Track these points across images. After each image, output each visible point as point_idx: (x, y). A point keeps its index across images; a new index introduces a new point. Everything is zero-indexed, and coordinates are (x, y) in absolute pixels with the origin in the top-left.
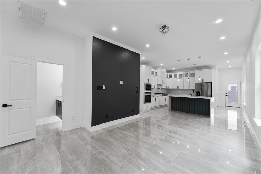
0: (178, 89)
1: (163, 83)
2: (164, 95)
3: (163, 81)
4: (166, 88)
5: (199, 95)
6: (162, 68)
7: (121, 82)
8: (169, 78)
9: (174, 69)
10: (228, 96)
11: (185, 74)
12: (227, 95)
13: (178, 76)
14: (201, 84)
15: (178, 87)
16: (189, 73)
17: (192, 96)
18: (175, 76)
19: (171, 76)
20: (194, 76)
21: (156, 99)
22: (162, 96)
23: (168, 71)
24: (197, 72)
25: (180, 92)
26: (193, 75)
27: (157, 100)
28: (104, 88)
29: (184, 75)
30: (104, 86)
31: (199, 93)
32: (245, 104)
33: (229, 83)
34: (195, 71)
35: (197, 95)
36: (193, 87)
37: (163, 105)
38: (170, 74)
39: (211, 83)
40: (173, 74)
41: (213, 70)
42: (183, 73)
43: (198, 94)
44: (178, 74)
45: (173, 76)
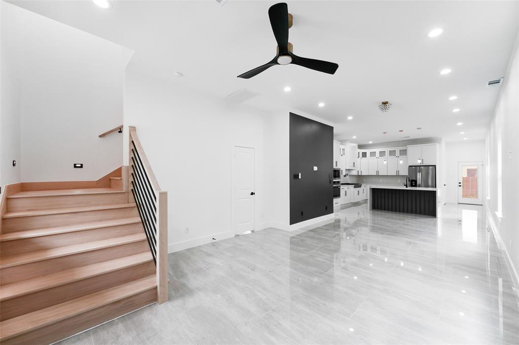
0: (378, 176)
1: (354, 166)
2: (357, 185)
3: (354, 163)
4: (357, 174)
5: (416, 186)
6: (353, 141)
7: (315, 168)
8: (363, 157)
9: (370, 142)
10: (461, 187)
11: (390, 151)
12: (460, 184)
13: (378, 154)
14: (418, 167)
15: (378, 172)
16: (398, 150)
17: (407, 187)
18: (373, 154)
19: (364, 155)
20: (406, 155)
21: (346, 192)
22: (355, 187)
23: (360, 147)
24: (411, 149)
25: (381, 180)
26: (404, 152)
27: (348, 193)
28: (300, 177)
29: (387, 153)
30: (300, 174)
31: (416, 181)
32: (488, 198)
33: (463, 166)
34: (408, 146)
35: (412, 186)
36: (405, 172)
37: (355, 201)
38: (364, 151)
39: (435, 166)
40: (368, 151)
41: (438, 145)
42: (387, 150)
43: (414, 183)
44: (377, 150)
45: (368, 154)
